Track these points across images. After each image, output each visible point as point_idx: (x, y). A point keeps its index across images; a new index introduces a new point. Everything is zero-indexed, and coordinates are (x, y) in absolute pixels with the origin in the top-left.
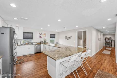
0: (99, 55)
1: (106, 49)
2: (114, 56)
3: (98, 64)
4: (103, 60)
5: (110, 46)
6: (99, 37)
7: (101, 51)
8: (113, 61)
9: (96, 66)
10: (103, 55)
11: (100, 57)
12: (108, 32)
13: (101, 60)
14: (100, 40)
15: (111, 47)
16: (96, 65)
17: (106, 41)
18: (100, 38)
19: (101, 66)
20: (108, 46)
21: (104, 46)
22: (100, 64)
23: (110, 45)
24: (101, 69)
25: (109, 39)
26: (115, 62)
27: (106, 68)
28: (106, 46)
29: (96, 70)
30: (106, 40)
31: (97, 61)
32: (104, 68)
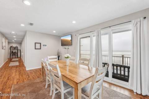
0: (6, 70)
1: (12, 60)
2: (23, 66)
3: (9, 80)
4: (13, 73)
5: (16, 57)
6: (4, 44)
7: (7, 64)
8: (24, 70)
9: (7, 84)
10: (12, 68)
11: (8, 71)
12: (15, 39)
13: (11, 74)
14: (5, 49)
15: (18, 57)
16: (7, 82)
17: (11, 51)
18: (5, 46)
19: (14, 80)
20: (14, 57)
21: (9, 57)
22: (12, 78)
23: (16, 55)
24: (16, 83)
25: (15, 48)
26: (26, 70)
27: (19, 80)
28: (11, 57)
29: (9, 88)
30: (12, 49)
31: (6, 78)
32: (18, 81)
